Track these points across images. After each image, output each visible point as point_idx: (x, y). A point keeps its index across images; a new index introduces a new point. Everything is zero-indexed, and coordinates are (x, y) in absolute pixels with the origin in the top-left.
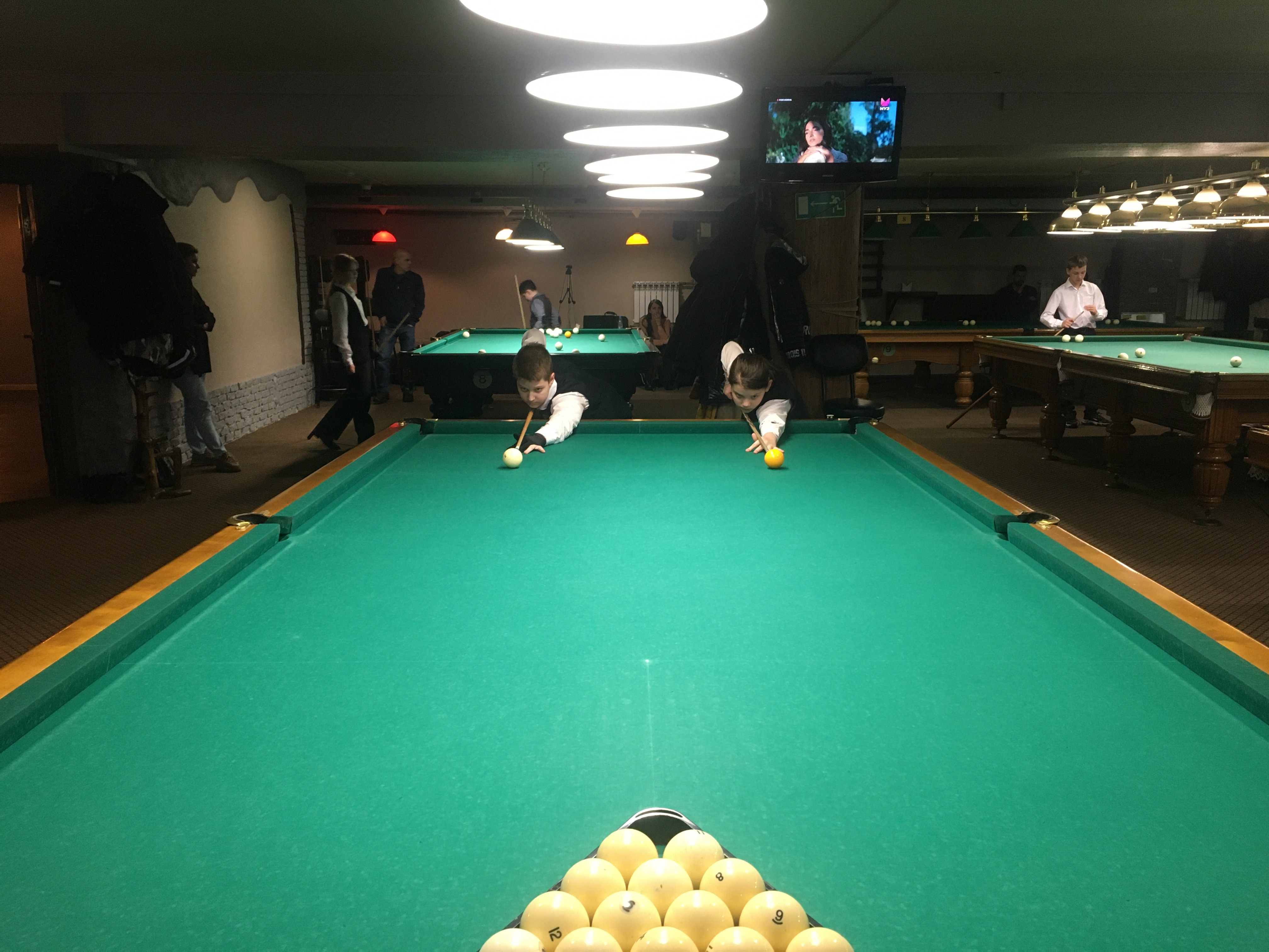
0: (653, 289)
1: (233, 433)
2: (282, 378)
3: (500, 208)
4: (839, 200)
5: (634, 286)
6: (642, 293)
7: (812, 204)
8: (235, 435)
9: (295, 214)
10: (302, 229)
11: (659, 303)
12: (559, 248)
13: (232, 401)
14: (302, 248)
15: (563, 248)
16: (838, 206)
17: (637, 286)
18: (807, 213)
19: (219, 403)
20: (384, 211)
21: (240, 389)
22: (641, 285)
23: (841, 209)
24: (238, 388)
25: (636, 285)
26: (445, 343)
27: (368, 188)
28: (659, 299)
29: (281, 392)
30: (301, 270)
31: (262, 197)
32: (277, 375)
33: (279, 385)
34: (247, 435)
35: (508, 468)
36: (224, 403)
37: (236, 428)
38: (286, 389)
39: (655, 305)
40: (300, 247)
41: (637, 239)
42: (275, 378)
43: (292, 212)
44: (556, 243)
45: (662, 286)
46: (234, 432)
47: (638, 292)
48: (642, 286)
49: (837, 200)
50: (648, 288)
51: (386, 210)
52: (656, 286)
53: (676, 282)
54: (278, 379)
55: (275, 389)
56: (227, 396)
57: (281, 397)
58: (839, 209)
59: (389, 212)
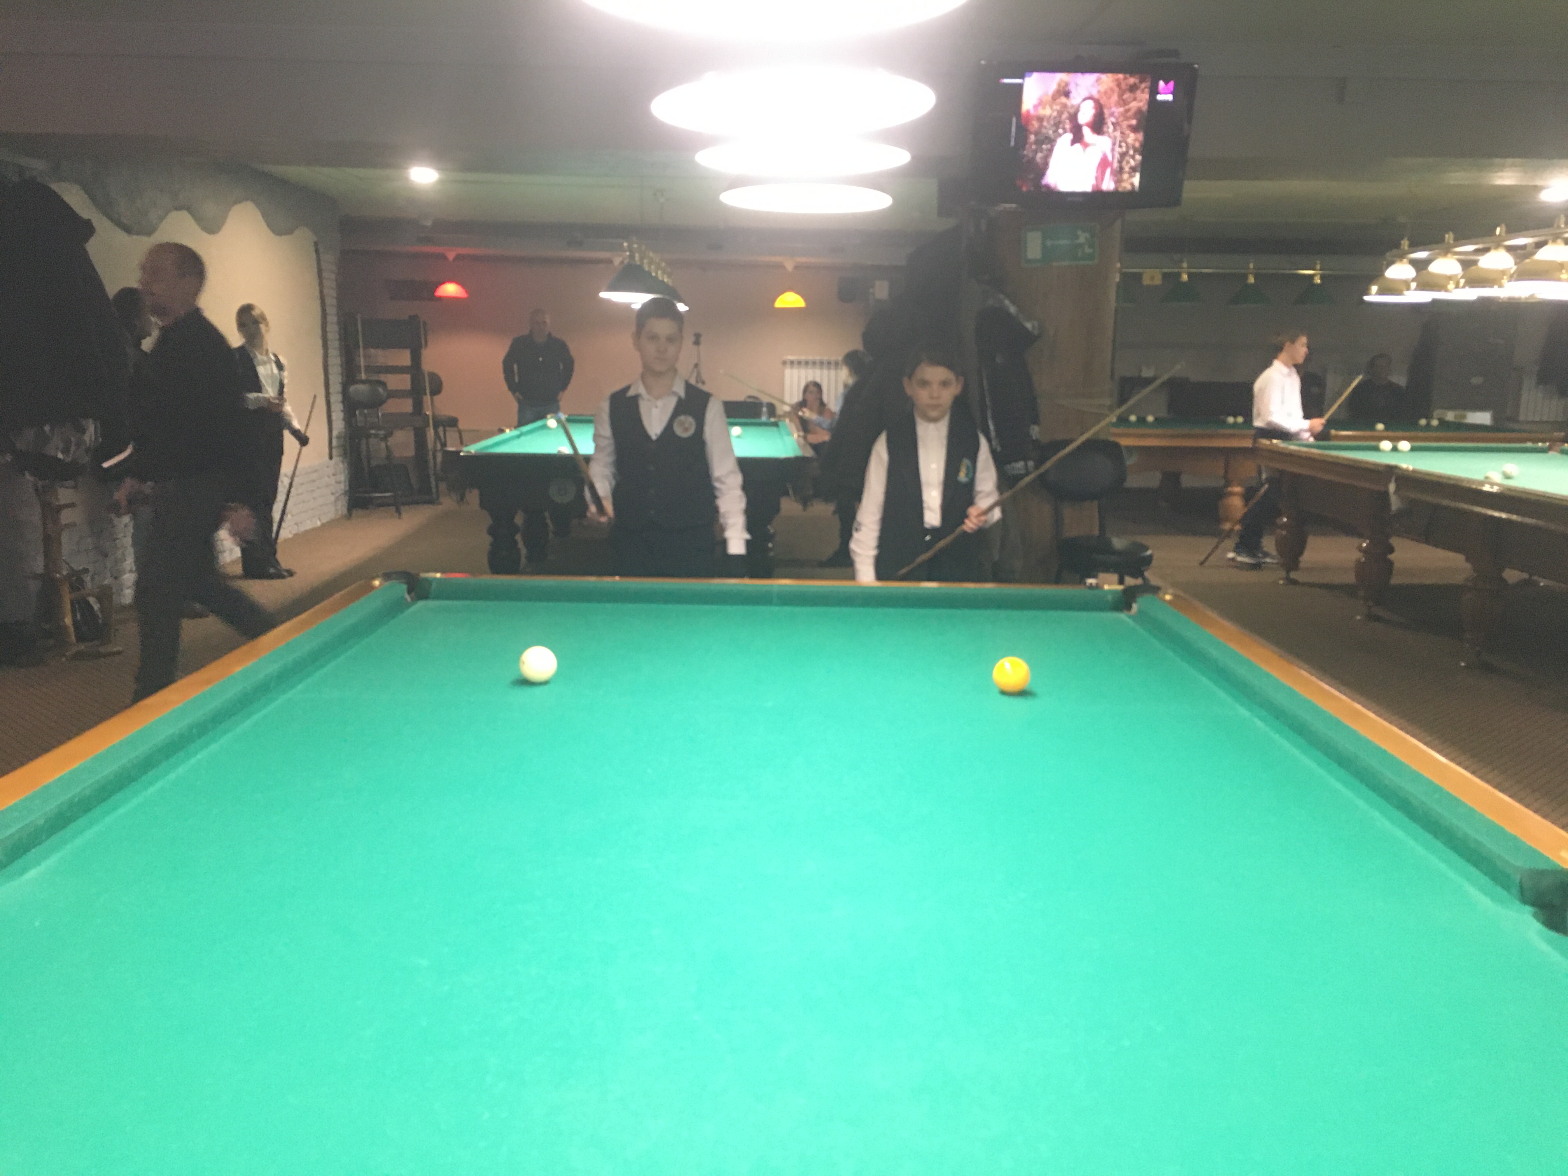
0: (810, 366)
3: (606, 255)
4: (1089, 237)
5: (784, 363)
6: (795, 371)
7: (1048, 243)
9: (321, 254)
10: (332, 274)
11: (818, 386)
14: (331, 301)
16: (1086, 247)
17: (788, 362)
18: (1039, 256)
20: (451, 256)
23: (1091, 251)
27: (429, 224)
28: (818, 380)
29: (295, 498)
30: (330, 332)
31: (271, 229)
38: (302, 494)
39: (812, 388)
40: (328, 302)
41: (790, 300)
43: (317, 251)
45: (822, 363)
47: (790, 370)
48: (795, 362)
49: (1085, 238)
50: (803, 366)
51: (454, 254)
52: (814, 363)
57: (294, 505)
58: (1088, 250)
59: (458, 257)
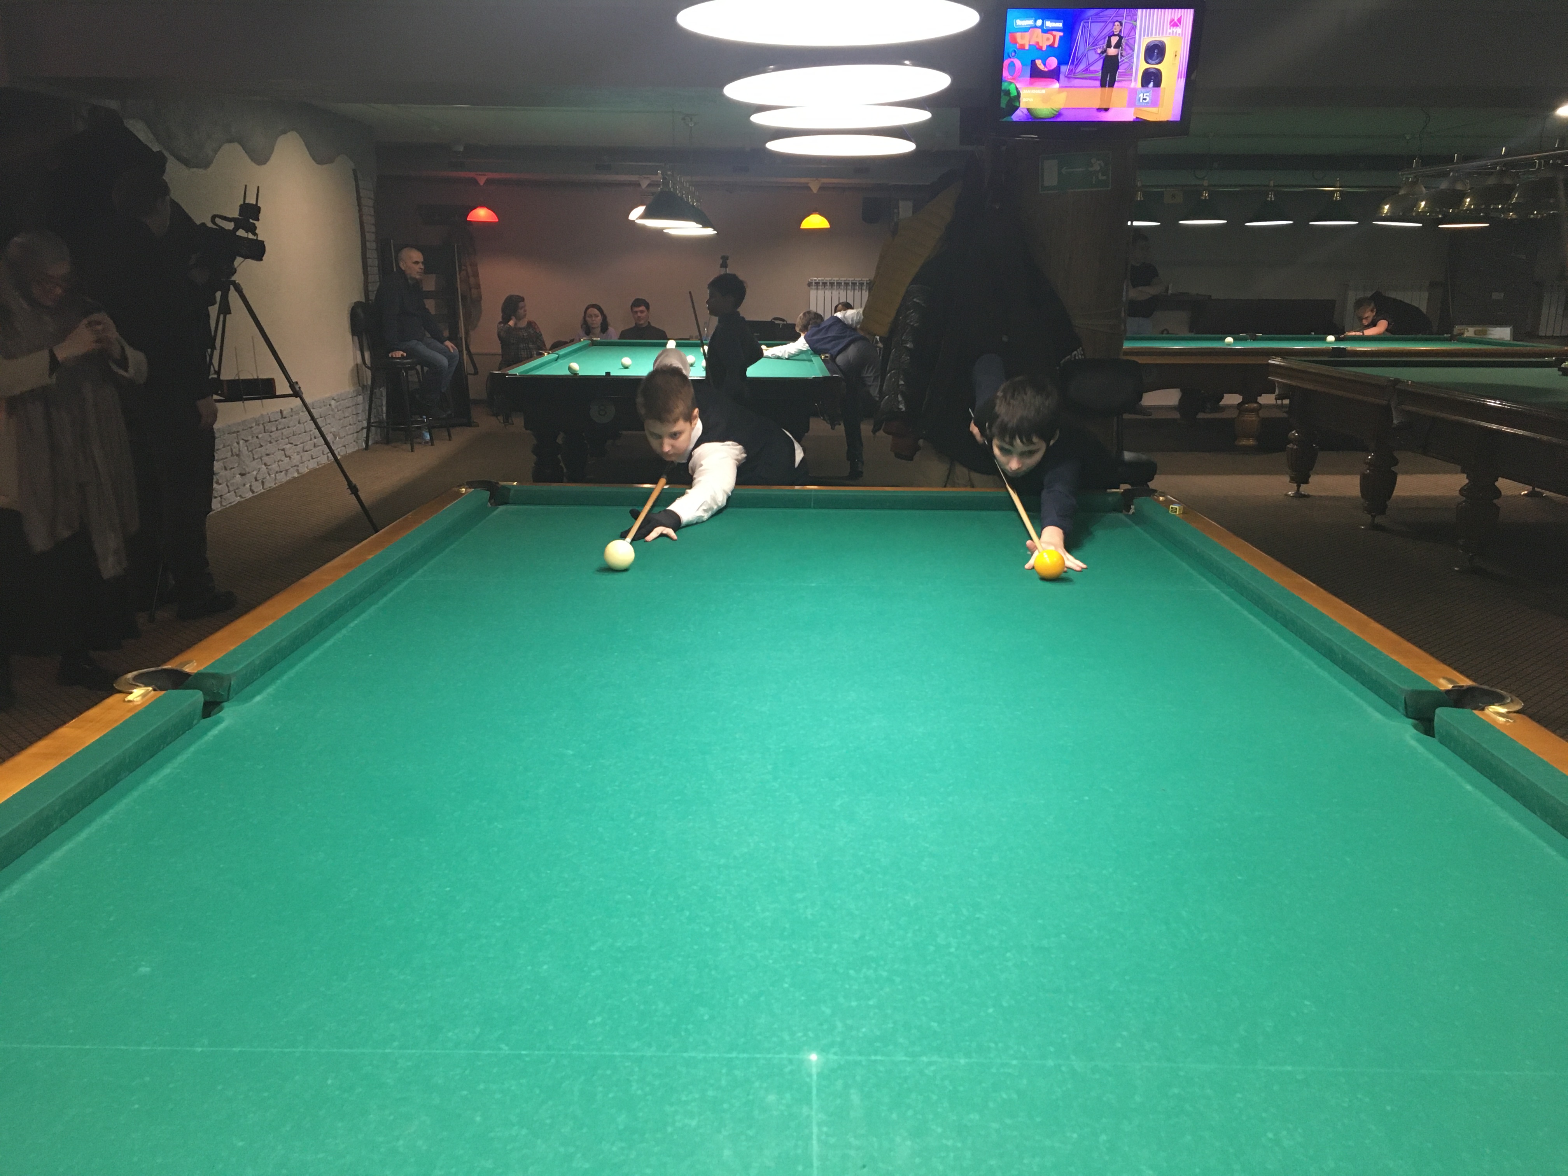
0: (835, 288)
1: (273, 476)
2: (342, 401)
3: (634, 178)
4: (1103, 164)
5: (810, 284)
6: (821, 292)
7: (1064, 171)
8: (276, 479)
9: (360, 182)
10: (371, 203)
12: (710, 232)
13: (271, 434)
14: (370, 228)
15: (716, 232)
16: (1100, 174)
17: (814, 284)
18: (1055, 183)
19: (253, 437)
20: (482, 181)
21: (283, 417)
22: (819, 283)
23: (1105, 178)
24: (280, 416)
25: (812, 283)
26: (556, 360)
27: (461, 149)
28: (844, 301)
29: (342, 421)
30: (369, 258)
31: (313, 158)
32: (336, 398)
33: (338, 411)
34: (295, 478)
35: (610, 569)
36: (260, 436)
37: (278, 469)
38: (348, 417)
40: (367, 228)
41: (815, 222)
42: (333, 402)
43: (356, 180)
44: (705, 225)
45: (847, 284)
46: (275, 476)
47: (815, 291)
48: (821, 284)
49: (1100, 164)
50: (828, 287)
51: (485, 179)
52: (839, 284)
53: (865, 280)
54: (338, 403)
55: (334, 417)
56: (264, 427)
57: (342, 428)
58: (1101, 177)
59: (489, 182)
